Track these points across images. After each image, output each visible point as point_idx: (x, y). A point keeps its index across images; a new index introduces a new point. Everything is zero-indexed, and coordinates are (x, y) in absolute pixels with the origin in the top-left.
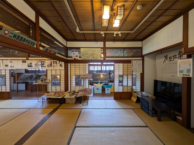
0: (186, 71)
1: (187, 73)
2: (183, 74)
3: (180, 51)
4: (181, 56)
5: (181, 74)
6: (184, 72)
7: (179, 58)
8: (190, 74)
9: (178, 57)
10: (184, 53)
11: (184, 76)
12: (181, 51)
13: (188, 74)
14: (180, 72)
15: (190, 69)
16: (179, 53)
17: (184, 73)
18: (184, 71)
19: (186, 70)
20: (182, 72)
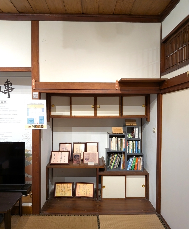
0: (38, 121)
1: (40, 123)
2: (34, 125)
3: (7, 80)
4: (8, 90)
5: (31, 125)
6: (35, 121)
7: (5, 93)
8: (43, 125)
9: (5, 91)
10: (35, 89)
11: (35, 128)
12: (10, 81)
13: (40, 125)
14: (29, 122)
15: (43, 117)
16: (5, 83)
17: (35, 123)
18: (35, 119)
19: (39, 118)
20: (32, 122)
